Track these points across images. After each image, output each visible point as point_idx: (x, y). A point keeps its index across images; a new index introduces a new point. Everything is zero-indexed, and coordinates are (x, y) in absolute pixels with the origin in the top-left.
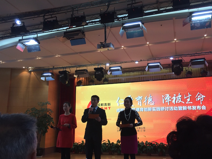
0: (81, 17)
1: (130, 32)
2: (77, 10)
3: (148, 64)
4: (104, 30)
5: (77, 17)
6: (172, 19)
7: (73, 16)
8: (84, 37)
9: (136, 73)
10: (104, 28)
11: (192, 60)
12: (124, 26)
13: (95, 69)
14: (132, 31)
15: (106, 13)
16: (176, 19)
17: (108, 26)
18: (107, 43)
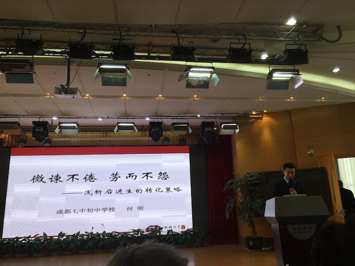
0: (35, 41)
1: (107, 76)
2: (30, 30)
3: (118, 123)
4: (67, 67)
5: (30, 41)
6: (164, 70)
7: (23, 38)
8: (32, 73)
9: (96, 134)
10: (67, 64)
11: (174, 124)
12: (101, 67)
13: (34, 122)
14: (111, 76)
15: (80, 43)
16: (168, 70)
17: (73, 63)
18: (70, 87)
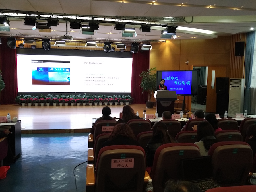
4: (66, 24)
6: (112, 26)
